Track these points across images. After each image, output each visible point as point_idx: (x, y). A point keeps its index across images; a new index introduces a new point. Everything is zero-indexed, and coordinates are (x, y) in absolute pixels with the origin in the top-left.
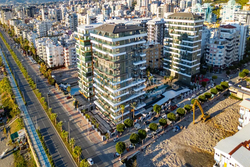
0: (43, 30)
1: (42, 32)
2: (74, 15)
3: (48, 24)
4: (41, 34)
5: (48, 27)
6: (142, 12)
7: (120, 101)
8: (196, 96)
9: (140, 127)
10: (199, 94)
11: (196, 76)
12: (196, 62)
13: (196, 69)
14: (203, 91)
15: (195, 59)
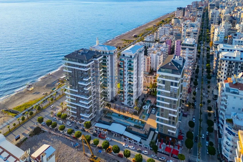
1: (161, 36)
3: (166, 30)
7: (70, 101)
8: (134, 149)
9: (69, 126)
10: (139, 151)
11: (169, 139)
12: (166, 121)
13: (169, 130)
14: (147, 153)
15: (166, 117)
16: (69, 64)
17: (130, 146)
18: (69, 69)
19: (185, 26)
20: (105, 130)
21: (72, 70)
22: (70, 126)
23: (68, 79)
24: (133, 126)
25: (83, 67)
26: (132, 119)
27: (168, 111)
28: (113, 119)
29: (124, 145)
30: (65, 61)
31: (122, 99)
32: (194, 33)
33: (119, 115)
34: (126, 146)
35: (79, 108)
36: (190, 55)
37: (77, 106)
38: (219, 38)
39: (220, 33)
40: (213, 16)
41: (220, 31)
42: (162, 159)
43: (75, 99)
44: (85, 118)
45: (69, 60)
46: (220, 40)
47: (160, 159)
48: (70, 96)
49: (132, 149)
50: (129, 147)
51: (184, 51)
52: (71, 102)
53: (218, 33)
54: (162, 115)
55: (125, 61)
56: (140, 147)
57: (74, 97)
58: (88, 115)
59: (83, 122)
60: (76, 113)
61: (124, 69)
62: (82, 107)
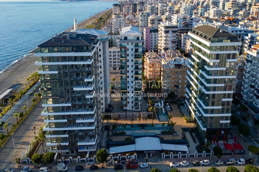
0: (116, 27)
1: (116, 29)
2: (148, 13)
3: (121, 21)
4: (115, 31)
5: (122, 24)
6: (253, 12)
7: (54, 126)
8: (188, 164)
9: (64, 170)
10: (197, 164)
11: (221, 132)
12: (219, 109)
13: (221, 122)
14: (209, 163)
15: (218, 105)
16: (51, 59)
17: (181, 163)
18: (51, 68)
19: (143, 16)
20: (131, 153)
21: (58, 68)
22: (66, 171)
23: (49, 87)
24: (160, 133)
25: (82, 59)
26: (153, 125)
27: (222, 96)
28: (127, 134)
29: (171, 164)
30: (40, 55)
31: (124, 103)
32: (158, 20)
33: (132, 126)
34: (176, 165)
35: (72, 134)
36: (174, 38)
37: (70, 132)
38: (178, 24)
39: (179, 19)
40: (153, 10)
41: (179, 17)
42: (231, 162)
43: (66, 121)
44: (86, 147)
45: (49, 52)
46: (179, 26)
47: (229, 164)
48: (53, 119)
49: (186, 165)
50: (180, 165)
51: (167, 35)
52: (56, 127)
53: (177, 19)
54: (213, 105)
55: (128, 47)
56: (191, 158)
57: (63, 117)
58: (92, 141)
59: (86, 155)
60: (67, 144)
61: (126, 60)
62: (80, 130)
